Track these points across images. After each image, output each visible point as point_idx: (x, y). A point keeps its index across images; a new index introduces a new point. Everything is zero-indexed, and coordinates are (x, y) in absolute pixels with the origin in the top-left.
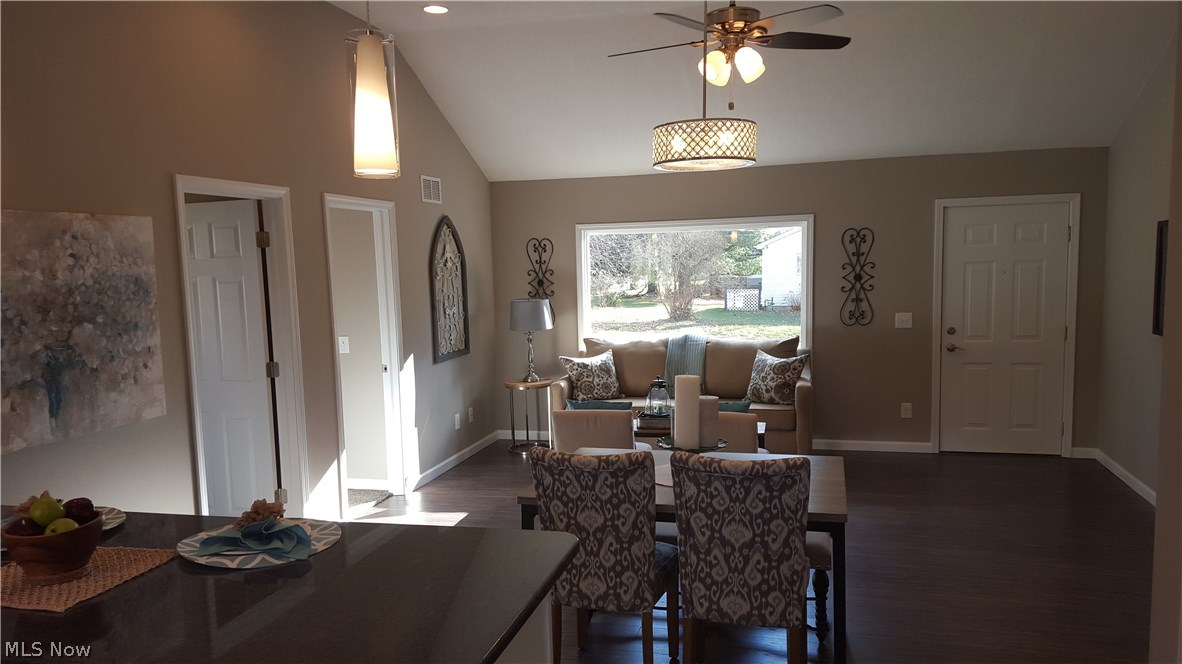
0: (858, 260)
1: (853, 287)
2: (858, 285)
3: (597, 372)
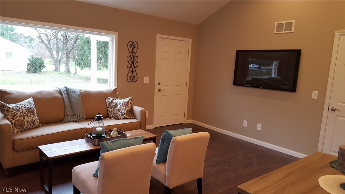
0: (133, 55)
1: (131, 66)
2: (133, 66)
3: (26, 113)
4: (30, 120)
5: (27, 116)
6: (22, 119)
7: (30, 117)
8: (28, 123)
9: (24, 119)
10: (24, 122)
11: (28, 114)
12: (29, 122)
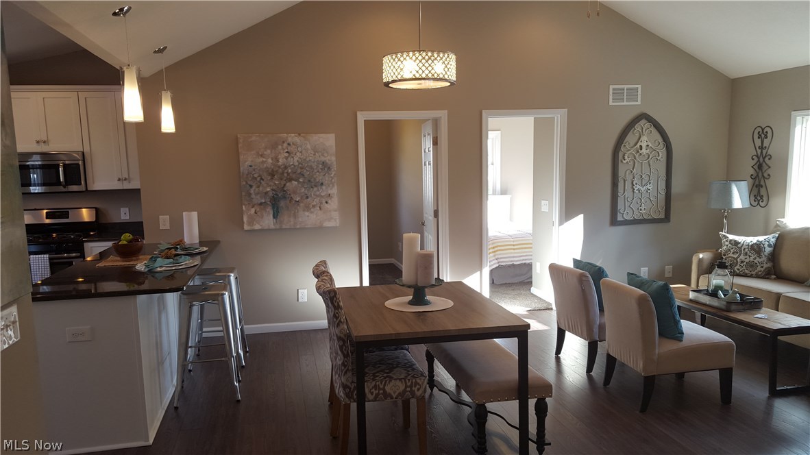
3: (747, 250)
4: (747, 260)
5: (746, 254)
6: (735, 256)
7: (750, 256)
8: (742, 265)
9: (739, 257)
10: (737, 261)
11: (748, 252)
12: (745, 263)
